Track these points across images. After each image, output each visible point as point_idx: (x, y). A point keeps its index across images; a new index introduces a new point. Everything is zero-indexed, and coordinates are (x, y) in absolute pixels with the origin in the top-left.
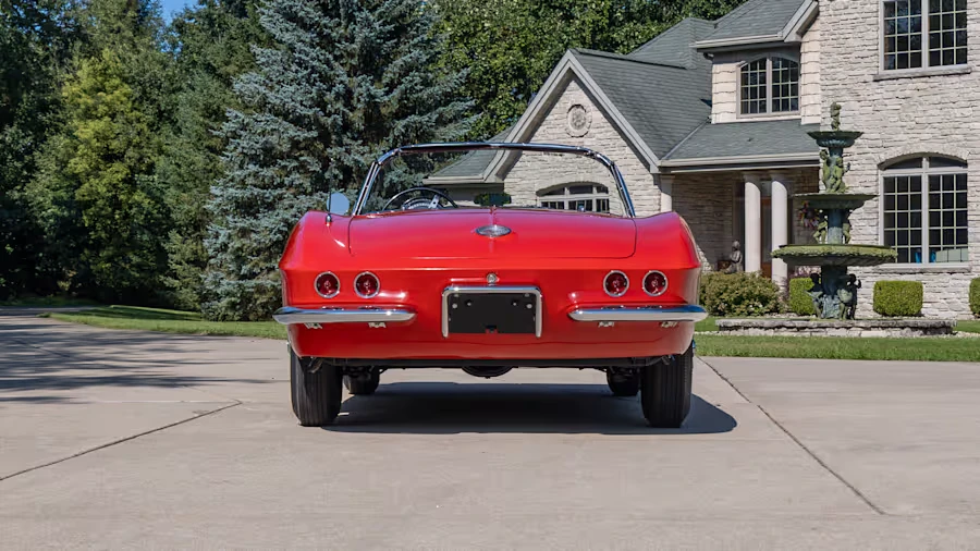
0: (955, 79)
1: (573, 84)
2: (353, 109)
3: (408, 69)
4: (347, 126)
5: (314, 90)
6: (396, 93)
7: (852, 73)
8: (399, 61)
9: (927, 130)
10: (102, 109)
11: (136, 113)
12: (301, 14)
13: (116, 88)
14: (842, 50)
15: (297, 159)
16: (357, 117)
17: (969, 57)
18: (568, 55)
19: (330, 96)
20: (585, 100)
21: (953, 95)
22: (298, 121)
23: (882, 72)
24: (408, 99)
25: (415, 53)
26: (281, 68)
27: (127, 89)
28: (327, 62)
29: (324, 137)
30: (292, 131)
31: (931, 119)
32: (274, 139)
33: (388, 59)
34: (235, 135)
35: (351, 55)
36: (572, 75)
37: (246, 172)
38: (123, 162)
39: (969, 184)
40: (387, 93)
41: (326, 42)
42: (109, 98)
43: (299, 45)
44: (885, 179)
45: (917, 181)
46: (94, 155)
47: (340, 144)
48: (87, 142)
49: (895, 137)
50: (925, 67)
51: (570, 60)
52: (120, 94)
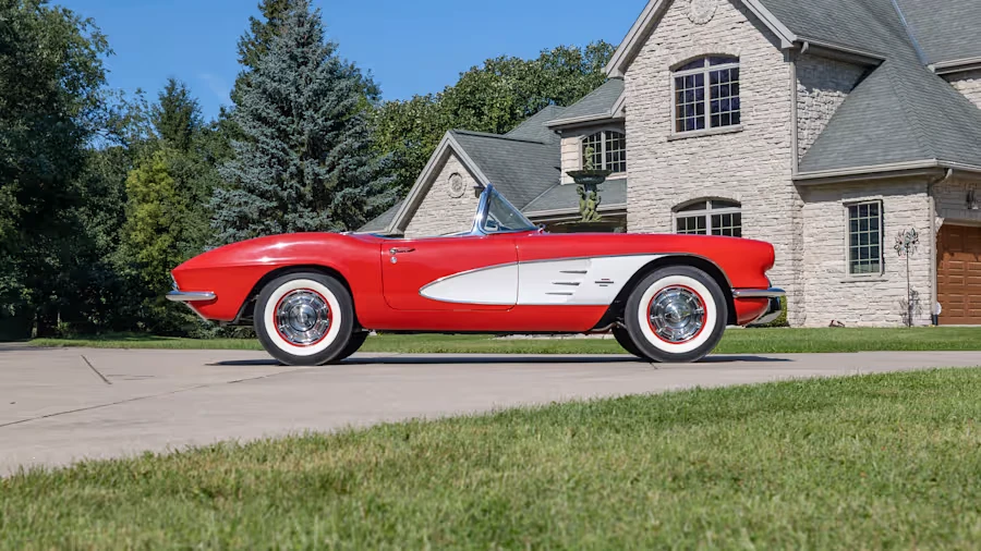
0: (730, 137)
1: (452, 158)
2: (304, 185)
3: (343, 153)
4: (301, 197)
5: (274, 171)
6: (336, 172)
7: (651, 135)
8: (337, 148)
9: (710, 179)
10: (153, 195)
11: (177, 197)
12: (264, 114)
13: (163, 180)
14: (643, 118)
15: (263, 223)
16: (307, 191)
17: (741, 119)
18: (448, 134)
19: (286, 176)
20: (461, 169)
21: (729, 149)
22: (262, 195)
23: (674, 134)
24: (344, 176)
25: (350, 140)
26: (251, 156)
27: (171, 180)
28: (283, 150)
29: (283, 207)
30: (259, 203)
31: (713, 170)
32: (246, 209)
33: (331, 146)
34: (220, 207)
35: (302, 145)
36: (450, 151)
37: (227, 234)
38: (168, 232)
39: (743, 221)
40: (329, 172)
41: (283, 135)
42: (158, 187)
43: (262, 138)
44: (678, 219)
45: (702, 220)
46: (149, 229)
47: (295, 211)
48: (142, 219)
49: (685, 186)
50: (708, 129)
51: (449, 138)
52: (166, 184)
